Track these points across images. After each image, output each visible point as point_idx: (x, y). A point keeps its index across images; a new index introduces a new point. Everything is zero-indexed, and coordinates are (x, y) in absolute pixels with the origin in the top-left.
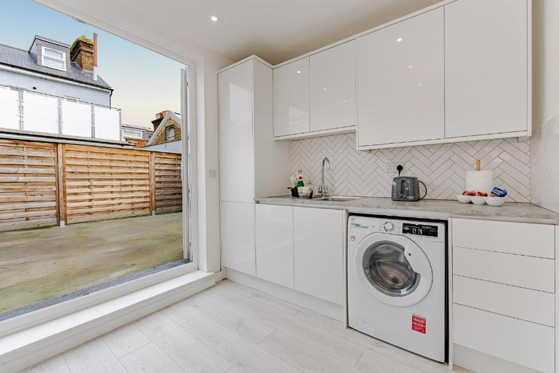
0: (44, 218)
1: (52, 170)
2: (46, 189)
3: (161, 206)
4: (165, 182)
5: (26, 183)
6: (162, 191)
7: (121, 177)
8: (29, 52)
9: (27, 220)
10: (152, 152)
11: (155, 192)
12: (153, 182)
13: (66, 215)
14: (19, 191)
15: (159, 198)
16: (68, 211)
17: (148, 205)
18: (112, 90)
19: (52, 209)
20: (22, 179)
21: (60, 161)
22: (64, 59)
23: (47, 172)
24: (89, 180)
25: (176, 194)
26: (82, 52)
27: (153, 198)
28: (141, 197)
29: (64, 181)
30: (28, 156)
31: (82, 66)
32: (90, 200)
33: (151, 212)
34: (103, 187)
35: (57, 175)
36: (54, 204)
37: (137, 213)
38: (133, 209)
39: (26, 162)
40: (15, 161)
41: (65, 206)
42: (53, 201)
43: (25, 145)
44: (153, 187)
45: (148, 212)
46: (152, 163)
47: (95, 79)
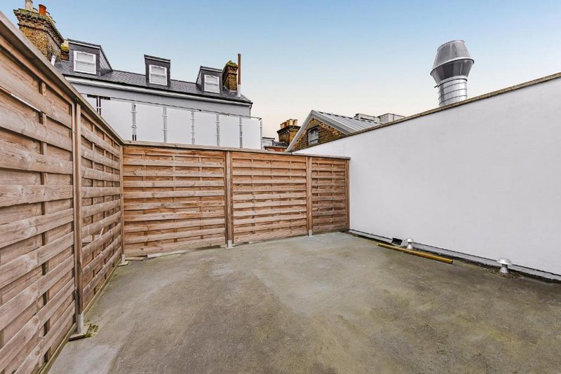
0: (215, 237)
1: (221, 183)
2: (216, 203)
3: (318, 224)
4: (321, 194)
5: (201, 197)
6: (319, 204)
7: (280, 188)
8: (196, 84)
9: (202, 238)
10: (309, 157)
11: (312, 207)
12: (310, 194)
13: (233, 234)
14: (195, 206)
15: (316, 214)
16: (235, 229)
17: (304, 222)
18: (252, 103)
19: (222, 227)
20: (198, 193)
21: (228, 171)
22: (218, 83)
23: (217, 185)
24: (252, 193)
25: (331, 209)
26: (230, 76)
27: (310, 214)
28: (298, 213)
29: (231, 196)
30: (203, 168)
31: (229, 88)
32: (253, 217)
33: (308, 231)
34: (264, 200)
35: (225, 187)
36: (222, 221)
37: (295, 232)
38: (290, 228)
39: (201, 174)
40: (192, 174)
41: (232, 223)
42: (222, 217)
43: (200, 154)
44: (310, 201)
45: (305, 232)
46: (309, 171)
47: (239, 96)
